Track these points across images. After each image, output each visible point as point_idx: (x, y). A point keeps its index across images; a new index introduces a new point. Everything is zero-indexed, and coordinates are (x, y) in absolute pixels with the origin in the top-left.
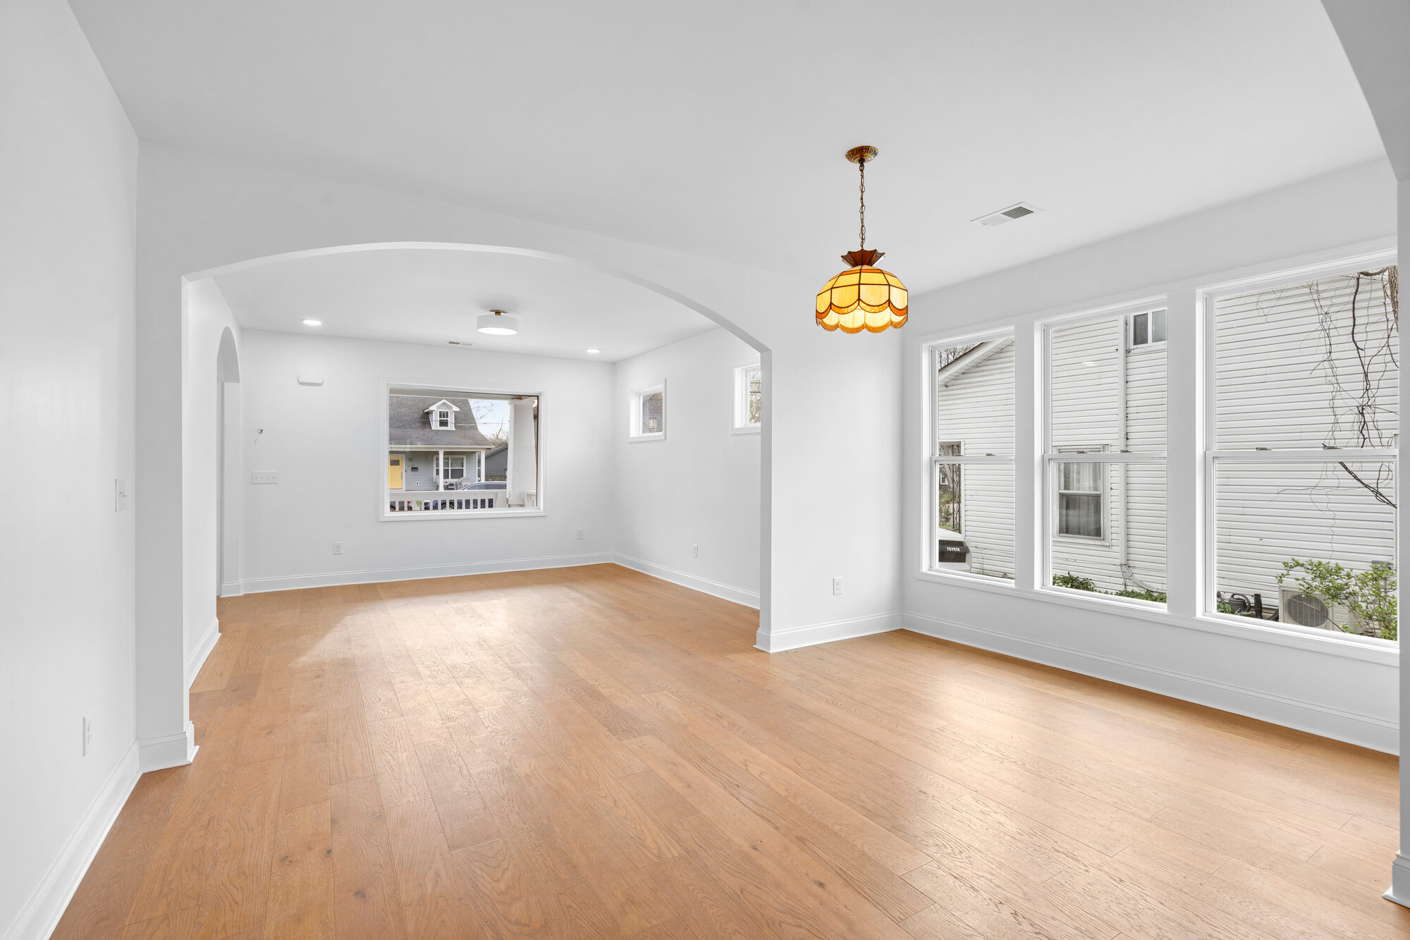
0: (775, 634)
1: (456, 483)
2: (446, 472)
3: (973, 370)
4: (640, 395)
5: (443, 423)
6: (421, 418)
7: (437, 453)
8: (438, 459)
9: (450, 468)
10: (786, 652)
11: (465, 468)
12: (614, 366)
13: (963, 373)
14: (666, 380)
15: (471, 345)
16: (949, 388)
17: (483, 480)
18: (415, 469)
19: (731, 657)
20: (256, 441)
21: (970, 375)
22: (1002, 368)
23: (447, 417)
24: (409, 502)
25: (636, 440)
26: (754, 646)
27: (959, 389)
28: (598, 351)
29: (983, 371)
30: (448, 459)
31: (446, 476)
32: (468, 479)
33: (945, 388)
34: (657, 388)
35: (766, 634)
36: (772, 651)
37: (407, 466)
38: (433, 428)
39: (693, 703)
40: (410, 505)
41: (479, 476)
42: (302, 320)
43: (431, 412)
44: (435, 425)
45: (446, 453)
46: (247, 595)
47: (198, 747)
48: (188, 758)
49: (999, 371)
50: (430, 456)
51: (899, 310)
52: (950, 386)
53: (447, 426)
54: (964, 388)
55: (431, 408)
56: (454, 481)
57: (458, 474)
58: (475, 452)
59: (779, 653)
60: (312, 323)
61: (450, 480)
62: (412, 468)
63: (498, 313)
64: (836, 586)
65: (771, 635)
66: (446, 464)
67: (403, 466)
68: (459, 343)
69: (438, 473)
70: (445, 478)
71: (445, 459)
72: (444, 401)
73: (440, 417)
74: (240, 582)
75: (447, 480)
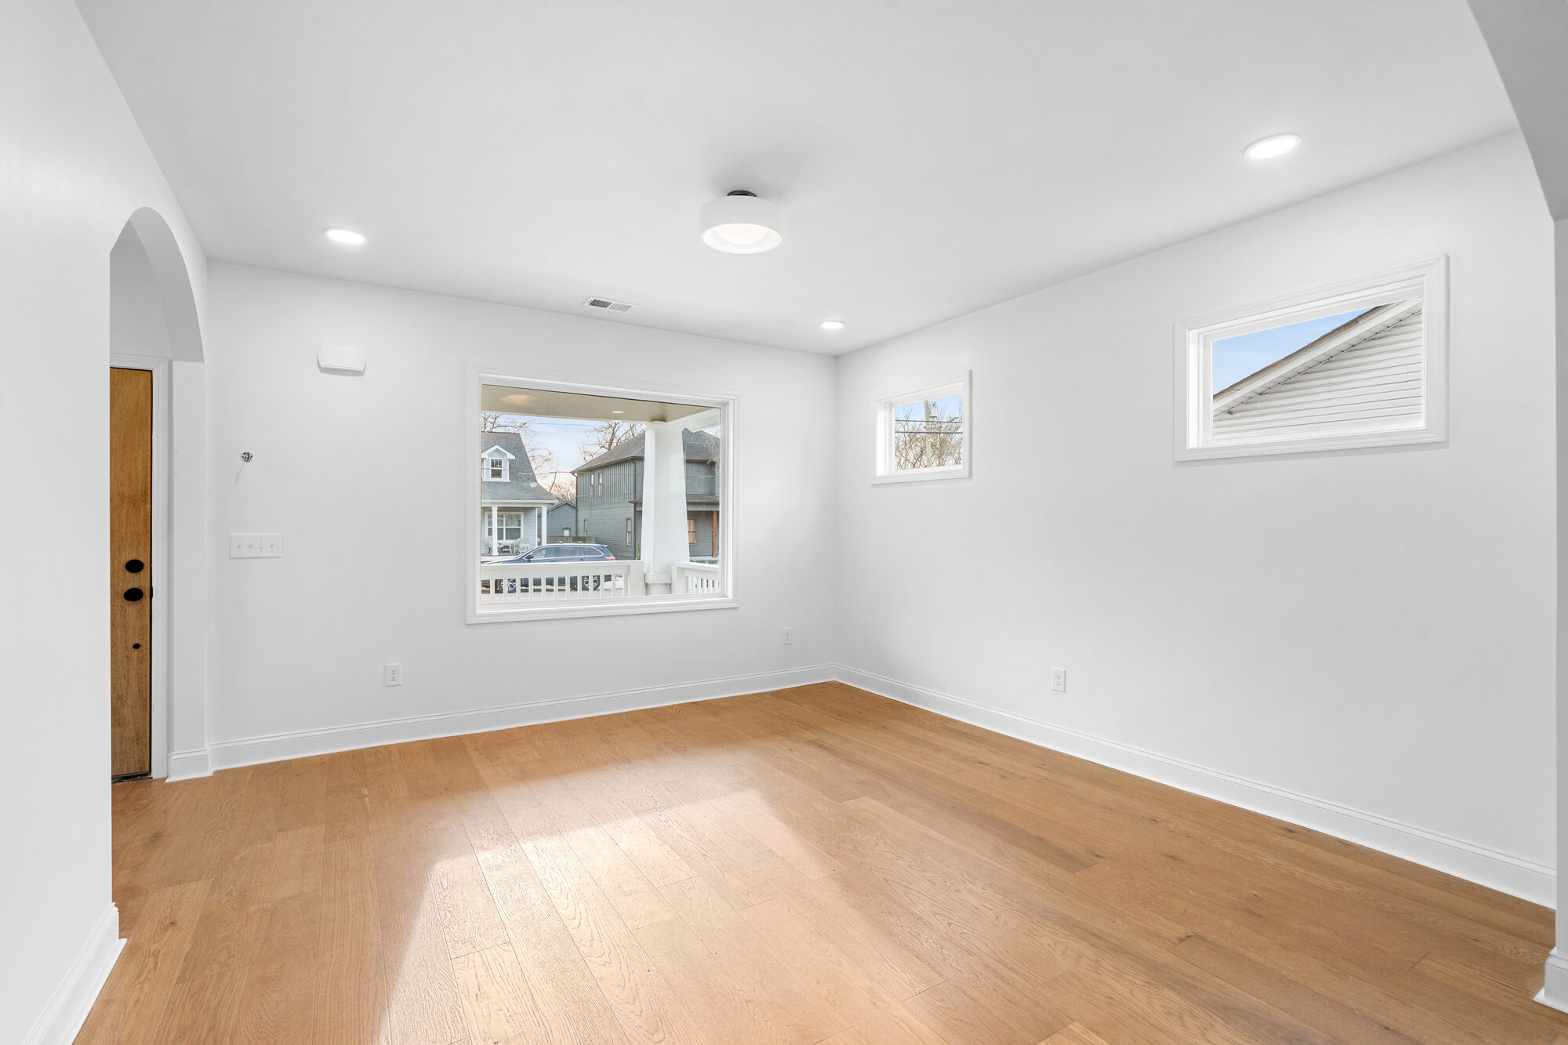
1: (512, 545)
2: (500, 531)
3: (1279, 388)
5: (496, 474)
7: (490, 509)
8: (491, 516)
9: (504, 527)
11: (522, 527)
12: (836, 361)
13: (1260, 394)
15: (626, 308)
16: (1234, 415)
17: (544, 543)
20: (238, 479)
21: (1274, 396)
22: (1330, 384)
23: (501, 466)
26: (1535, 998)
27: (1253, 416)
28: (838, 326)
29: (1296, 389)
30: (502, 516)
31: (500, 537)
32: (526, 541)
33: (1230, 416)
38: (484, 480)
41: (540, 536)
42: (326, 231)
43: (481, 461)
44: (486, 476)
45: (500, 509)
46: (219, 771)
49: (1326, 388)
50: (482, 512)
52: (1236, 412)
53: (501, 477)
54: (1262, 415)
56: (509, 542)
57: (514, 534)
58: (534, 508)
61: (505, 542)
66: (500, 522)
69: (490, 533)
70: (498, 539)
71: (498, 516)
72: (497, 447)
73: (493, 466)
74: (208, 748)
75: (501, 541)
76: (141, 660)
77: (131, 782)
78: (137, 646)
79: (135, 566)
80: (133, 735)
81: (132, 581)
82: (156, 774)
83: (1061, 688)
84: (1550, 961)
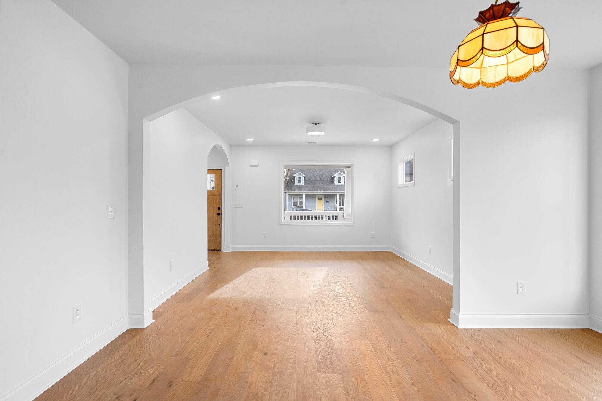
0: (461, 315)
4: (404, 161)
5: (339, 182)
6: (331, 180)
7: (336, 195)
8: (337, 197)
9: (342, 201)
10: (472, 329)
12: (391, 147)
14: (415, 152)
15: (316, 143)
18: (328, 201)
19: (427, 324)
20: (235, 190)
23: (341, 179)
24: (322, 216)
25: (402, 186)
26: (449, 320)
28: (378, 140)
30: (341, 197)
34: (410, 157)
35: (457, 314)
36: (461, 326)
37: (325, 200)
38: (335, 184)
39: (382, 356)
40: (322, 217)
42: (246, 139)
43: (333, 178)
44: (336, 183)
45: (340, 195)
47: (154, 320)
48: (145, 326)
50: (333, 196)
51: (531, 48)
53: (341, 183)
55: (334, 176)
59: (466, 330)
60: (250, 140)
62: (327, 201)
63: (316, 124)
64: (519, 288)
65: (460, 316)
66: (339, 199)
67: (323, 200)
68: (311, 143)
69: (337, 204)
70: (339, 205)
71: (339, 197)
72: (340, 172)
73: (338, 179)
74: (230, 246)
75: (340, 206)
76: (220, 227)
77: (218, 251)
78: (219, 224)
79: (219, 209)
80: (219, 242)
81: (218, 211)
82: (222, 250)
83: (430, 253)
84: (451, 310)
